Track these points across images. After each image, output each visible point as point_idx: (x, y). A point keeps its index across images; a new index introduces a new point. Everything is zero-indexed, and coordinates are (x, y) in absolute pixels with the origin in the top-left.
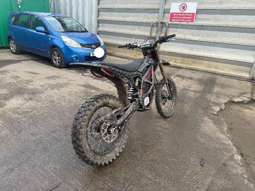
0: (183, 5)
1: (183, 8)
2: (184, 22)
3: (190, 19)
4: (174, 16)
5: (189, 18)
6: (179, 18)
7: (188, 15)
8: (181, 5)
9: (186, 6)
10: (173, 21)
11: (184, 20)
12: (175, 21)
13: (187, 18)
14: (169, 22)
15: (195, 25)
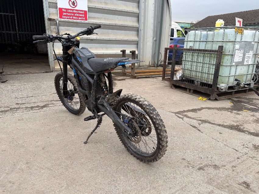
1: (73, 4)
3: (83, 17)
4: (65, 12)
7: (80, 12)
11: (77, 18)
13: (80, 15)
14: (59, 19)
15: (90, 23)
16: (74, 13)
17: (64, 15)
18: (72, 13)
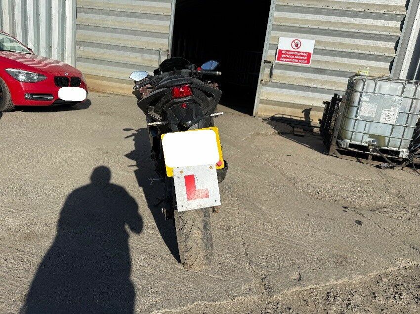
0: (296, 41)
1: (297, 45)
2: (298, 62)
3: (305, 60)
4: (284, 54)
5: (304, 58)
6: (290, 57)
7: (303, 54)
8: (294, 41)
9: (299, 43)
10: (282, 61)
11: (297, 61)
12: (285, 61)
13: (301, 58)
14: (277, 62)
15: (312, 67)
16: (295, 55)
17: (283, 58)
18: (292, 55)
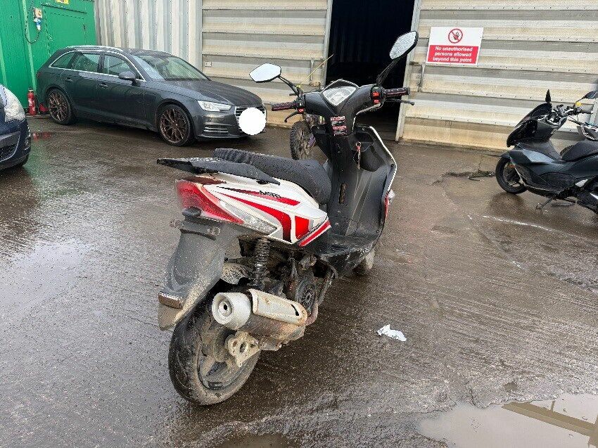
0: (455, 32)
1: (456, 37)
2: (458, 62)
4: (438, 51)
5: (467, 55)
6: (446, 54)
7: (465, 50)
8: (451, 31)
10: (435, 61)
11: (457, 60)
12: (440, 61)
13: (464, 55)
14: (427, 62)
15: (479, 67)
16: (454, 52)
17: (437, 56)
18: (450, 52)
